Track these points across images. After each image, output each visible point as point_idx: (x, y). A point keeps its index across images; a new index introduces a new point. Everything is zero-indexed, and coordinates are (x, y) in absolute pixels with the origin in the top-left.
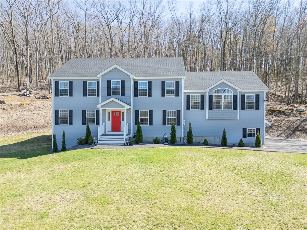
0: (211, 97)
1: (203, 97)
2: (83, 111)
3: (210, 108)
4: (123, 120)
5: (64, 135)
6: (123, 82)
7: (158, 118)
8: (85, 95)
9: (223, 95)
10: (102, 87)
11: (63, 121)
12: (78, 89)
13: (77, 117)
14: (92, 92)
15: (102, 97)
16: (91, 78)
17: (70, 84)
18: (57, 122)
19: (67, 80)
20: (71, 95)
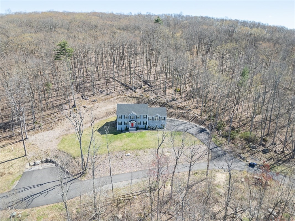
0: (154, 118)
1: (152, 118)
3: (154, 120)
4: (134, 124)
5: (122, 128)
6: (134, 116)
7: (142, 123)
8: (125, 118)
9: (157, 117)
10: (129, 117)
11: (120, 124)
12: (123, 117)
13: (123, 123)
14: (126, 118)
15: (129, 120)
16: (126, 115)
17: (121, 116)
18: (118, 124)
19: (120, 115)
20: (121, 118)
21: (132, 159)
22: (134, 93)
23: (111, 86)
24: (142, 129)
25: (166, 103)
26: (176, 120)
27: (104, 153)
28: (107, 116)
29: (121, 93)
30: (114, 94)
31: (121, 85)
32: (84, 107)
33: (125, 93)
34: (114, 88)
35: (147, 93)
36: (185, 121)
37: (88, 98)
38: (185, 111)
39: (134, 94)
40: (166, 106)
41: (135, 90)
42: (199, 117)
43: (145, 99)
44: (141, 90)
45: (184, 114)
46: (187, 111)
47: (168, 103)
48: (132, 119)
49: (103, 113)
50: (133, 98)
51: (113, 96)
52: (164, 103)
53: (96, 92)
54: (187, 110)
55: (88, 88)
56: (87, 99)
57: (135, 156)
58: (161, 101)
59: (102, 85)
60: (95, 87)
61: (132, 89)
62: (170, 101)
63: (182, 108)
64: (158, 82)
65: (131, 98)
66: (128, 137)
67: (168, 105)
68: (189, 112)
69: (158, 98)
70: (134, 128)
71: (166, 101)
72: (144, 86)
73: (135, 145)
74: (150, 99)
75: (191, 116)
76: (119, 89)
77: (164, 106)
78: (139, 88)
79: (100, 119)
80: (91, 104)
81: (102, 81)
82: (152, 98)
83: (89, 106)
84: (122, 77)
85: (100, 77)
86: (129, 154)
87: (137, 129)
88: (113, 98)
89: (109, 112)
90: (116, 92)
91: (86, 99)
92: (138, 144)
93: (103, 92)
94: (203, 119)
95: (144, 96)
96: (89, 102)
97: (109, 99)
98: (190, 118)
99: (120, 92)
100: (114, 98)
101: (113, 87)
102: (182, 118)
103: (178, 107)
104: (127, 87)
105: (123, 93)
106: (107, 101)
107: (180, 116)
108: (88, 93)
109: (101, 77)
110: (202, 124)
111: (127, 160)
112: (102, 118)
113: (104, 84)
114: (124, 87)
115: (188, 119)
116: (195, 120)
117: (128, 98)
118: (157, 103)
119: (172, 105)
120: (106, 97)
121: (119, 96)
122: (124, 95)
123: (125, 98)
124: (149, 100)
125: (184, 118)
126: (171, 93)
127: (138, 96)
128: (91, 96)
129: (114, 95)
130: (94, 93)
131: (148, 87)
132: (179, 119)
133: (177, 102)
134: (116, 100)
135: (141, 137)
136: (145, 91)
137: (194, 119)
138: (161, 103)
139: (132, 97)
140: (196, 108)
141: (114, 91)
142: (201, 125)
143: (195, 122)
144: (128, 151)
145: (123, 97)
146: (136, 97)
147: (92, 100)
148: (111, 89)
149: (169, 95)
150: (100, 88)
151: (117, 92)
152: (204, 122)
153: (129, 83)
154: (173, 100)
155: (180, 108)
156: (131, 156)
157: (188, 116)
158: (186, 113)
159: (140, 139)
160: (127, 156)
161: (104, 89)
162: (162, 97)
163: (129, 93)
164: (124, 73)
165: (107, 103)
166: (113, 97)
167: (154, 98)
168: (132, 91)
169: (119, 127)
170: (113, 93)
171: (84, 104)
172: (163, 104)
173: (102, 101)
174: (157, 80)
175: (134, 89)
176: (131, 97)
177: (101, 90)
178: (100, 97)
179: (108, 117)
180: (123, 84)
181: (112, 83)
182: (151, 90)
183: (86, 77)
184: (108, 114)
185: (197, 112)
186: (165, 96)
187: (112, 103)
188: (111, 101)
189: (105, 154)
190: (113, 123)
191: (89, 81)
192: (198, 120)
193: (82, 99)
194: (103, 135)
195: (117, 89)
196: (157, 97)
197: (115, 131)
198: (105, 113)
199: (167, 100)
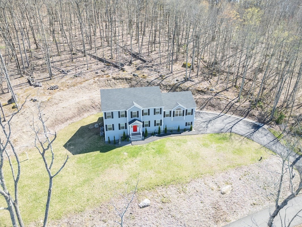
0: (174, 112)
1: (170, 112)
2: (119, 124)
3: (174, 116)
4: (138, 127)
5: (114, 137)
6: (138, 112)
7: (152, 124)
8: (119, 117)
9: (179, 111)
10: (128, 114)
11: (110, 129)
12: (116, 115)
13: (116, 127)
14: (123, 116)
15: (129, 119)
16: (122, 110)
17: (112, 113)
18: (107, 130)
19: (110, 111)
20: (113, 118)
21: (156, 215)
22: (121, 72)
23: (81, 63)
24: (153, 134)
25: (176, 85)
26: (201, 111)
27: (87, 208)
28: (81, 115)
29: (100, 73)
30: (87, 74)
31: (98, 61)
32: (35, 101)
33: (106, 73)
34: (87, 66)
35: (143, 71)
36: (215, 112)
37: (41, 84)
38: (211, 96)
39: (122, 74)
40: (178, 90)
41: (123, 67)
42: (238, 104)
43: (142, 81)
44: (132, 68)
45: (212, 101)
46: (215, 96)
47: (180, 84)
48: (133, 118)
49: (72, 109)
50: (121, 80)
51: (87, 78)
52: (174, 85)
53: (55, 74)
54: (213, 94)
55: (40, 67)
56: (39, 86)
57: (160, 205)
58: (169, 83)
59: (65, 61)
60: (52, 65)
61: (116, 66)
62: (183, 82)
63: (206, 92)
64: (154, 55)
65: (118, 81)
66: (133, 156)
67: (180, 88)
68: (217, 97)
69: (162, 78)
70: (139, 134)
71: (176, 82)
72: (134, 62)
73: (153, 176)
74: (150, 81)
75: (223, 104)
76: (94, 67)
77: (175, 91)
78: (128, 65)
79: (68, 121)
80: (47, 93)
81: (63, 56)
82: (153, 79)
83: (45, 99)
84: (96, 49)
85: (59, 50)
86: (146, 201)
87: (146, 135)
88: (87, 82)
89: (82, 107)
90: (91, 71)
91: (36, 86)
92: (160, 173)
93: (68, 72)
94: (245, 107)
95: (139, 76)
96: (42, 92)
97: (81, 83)
98: (222, 107)
99: (99, 71)
100: (89, 81)
101: (85, 65)
102: (209, 107)
103: (199, 91)
104: (108, 64)
105: (103, 73)
106: (76, 87)
107: (205, 105)
108: (39, 76)
109: (62, 50)
110: (247, 115)
111: (146, 218)
112: (71, 118)
113: (68, 61)
114: (103, 64)
115: (220, 109)
116: (232, 109)
117: (113, 80)
118: (162, 85)
119: (188, 88)
120: (74, 80)
121: (97, 78)
122: (105, 76)
123: (108, 80)
124: (148, 82)
125: (212, 107)
126: (178, 69)
127: (129, 77)
128: (46, 79)
129: (88, 76)
130: (51, 75)
131: (142, 63)
132: (205, 109)
133: (194, 83)
134: (93, 85)
135: (159, 152)
136: (138, 69)
137: (230, 108)
138: (170, 86)
139: (119, 79)
140: (226, 90)
141: (88, 70)
142: (245, 117)
143: (234, 113)
144: (142, 193)
145: (103, 79)
146: (126, 79)
147: (48, 87)
148: (81, 67)
149: (177, 72)
150: (63, 67)
151: (92, 73)
152: (249, 112)
153: (110, 57)
154: (186, 80)
155: (202, 91)
156: (153, 206)
157: (219, 104)
158: (215, 100)
159: (158, 158)
160: (143, 207)
161: (69, 68)
162: (168, 75)
163: (113, 72)
164: (99, 45)
165: (77, 91)
166: (86, 80)
167: (156, 79)
168: (117, 70)
169: (109, 135)
170: (85, 74)
171: (33, 95)
172: (172, 87)
173: (68, 88)
174: (151, 52)
175: (120, 67)
176: (117, 79)
177: (63, 69)
178: (63, 80)
179: (83, 117)
180: (101, 60)
181: (81, 59)
182: (147, 67)
183: (35, 50)
184: (82, 110)
185: (231, 95)
186: (172, 74)
187: (86, 90)
188: (84, 87)
189: (91, 211)
190: (94, 128)
191: (41, 56)
192: (238, 109)
193: (28, 87)
194: (78, 156)
195: (92, 67)
196: (160, 76)
197: (101, 144)
198: (77, 109)
199: (177, 80)
